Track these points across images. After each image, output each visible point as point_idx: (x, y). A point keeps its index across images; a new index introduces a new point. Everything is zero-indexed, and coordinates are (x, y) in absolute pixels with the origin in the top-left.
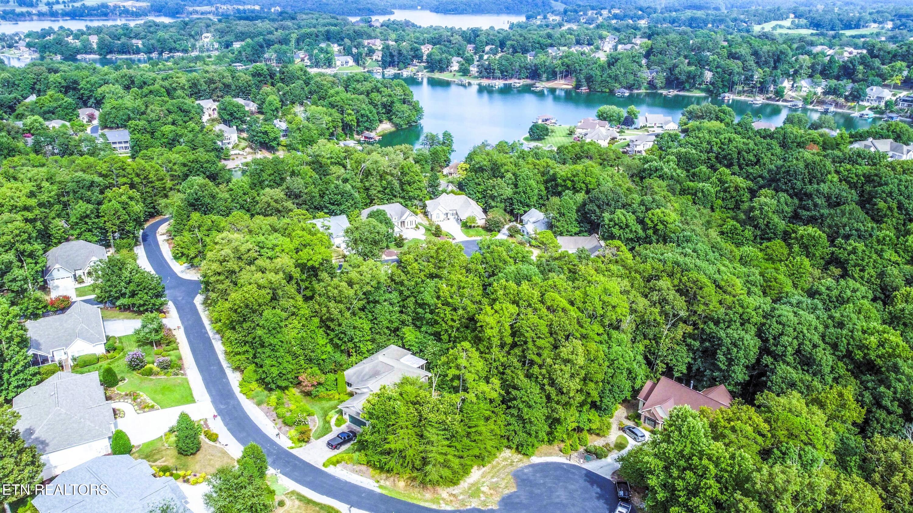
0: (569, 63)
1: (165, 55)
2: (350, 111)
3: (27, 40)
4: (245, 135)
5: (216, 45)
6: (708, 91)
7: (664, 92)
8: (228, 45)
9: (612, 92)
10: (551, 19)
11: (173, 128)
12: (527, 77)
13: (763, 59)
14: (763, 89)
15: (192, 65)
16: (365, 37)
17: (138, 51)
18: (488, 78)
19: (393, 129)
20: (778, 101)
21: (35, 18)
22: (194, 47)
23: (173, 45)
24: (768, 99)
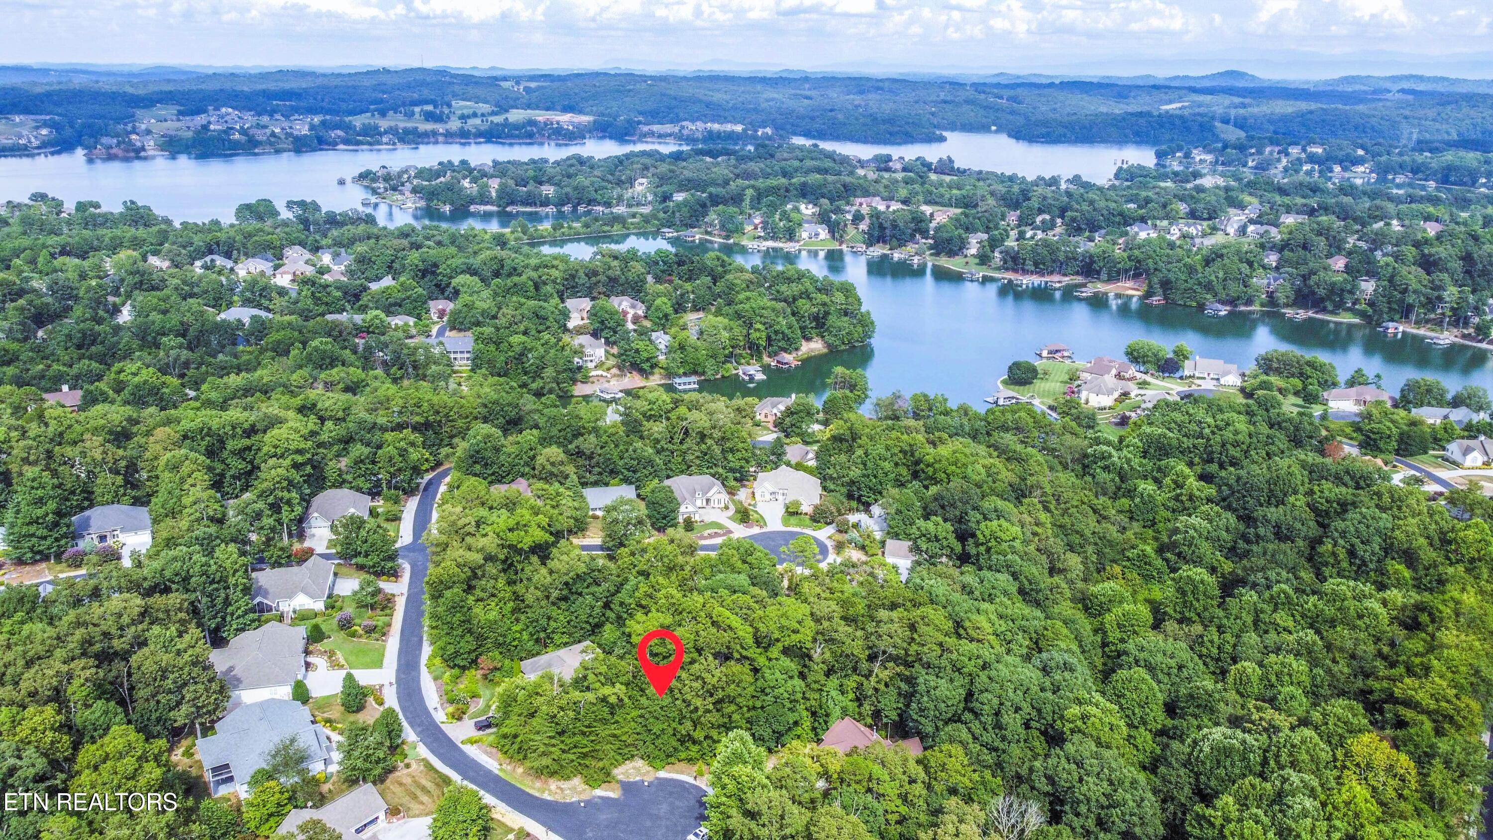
0: (1141, 256)
1: (581, 209)
2: (758, 326)
3: (415, 182)
4: (615, 350)
5: (650, 198)
6: (1362, 314)
7: (1289, 312)
8: (666, 198)
9: (1201, 307)
10: (1198, 159)
11: (523, 338)
12: (1077, 273)
13: (1480, 266)
14: (1458, 319)
15: (606, 228)
16: (859, 193)
17: (545, 203)
18: (1015, 271)
19: (825, 350)
20: (1480, 341)
21: (441, 139)
22: (620, 199)
23: (593, 195)
24: (1464, 336)
